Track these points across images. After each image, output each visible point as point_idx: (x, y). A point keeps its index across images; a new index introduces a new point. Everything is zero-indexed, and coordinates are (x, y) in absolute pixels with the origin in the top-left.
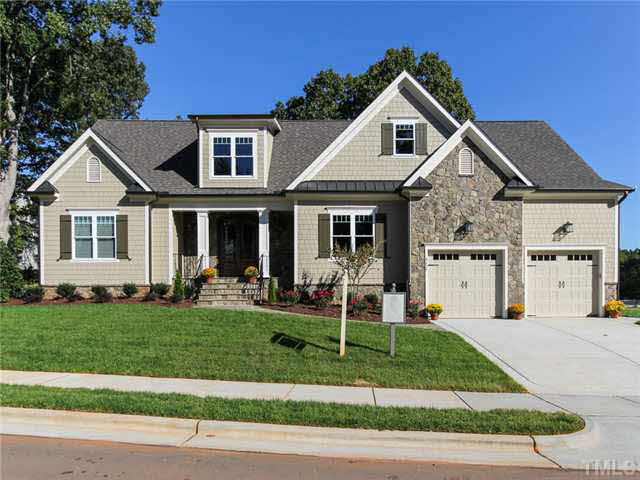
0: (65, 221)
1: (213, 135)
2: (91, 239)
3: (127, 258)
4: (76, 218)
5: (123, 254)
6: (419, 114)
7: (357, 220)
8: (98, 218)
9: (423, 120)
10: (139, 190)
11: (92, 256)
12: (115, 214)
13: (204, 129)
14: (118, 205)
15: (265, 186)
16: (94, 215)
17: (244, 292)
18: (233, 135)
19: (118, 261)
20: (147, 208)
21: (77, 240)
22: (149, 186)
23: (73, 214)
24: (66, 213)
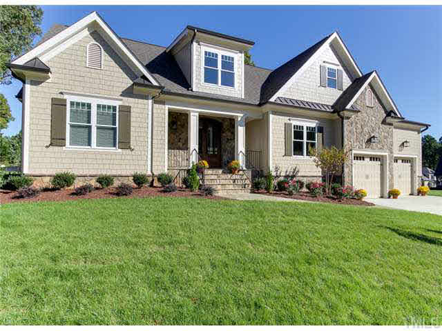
0: (58, 105)
1: (205, 48)
2: (90, 128)
3: (130, 148)
4: (72, 103)
5: (125, 144)
6: (339, 63)
7: (307, 129)
8: (99, 106)
9: (341, 68)
10: (146, 82)
11: (89, 144)
12: (117, 104)
13: (197, 42)
14: (121, 95)
15: (243, 97)
16: (94, 103)
17: (234, 182)
18: (220, 53)
19: (120, 150)
20: (150, 101)
21: (72, 126)
22: (157, 81)
23: (69, 99)
24: (60, 97)
